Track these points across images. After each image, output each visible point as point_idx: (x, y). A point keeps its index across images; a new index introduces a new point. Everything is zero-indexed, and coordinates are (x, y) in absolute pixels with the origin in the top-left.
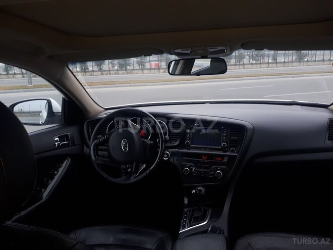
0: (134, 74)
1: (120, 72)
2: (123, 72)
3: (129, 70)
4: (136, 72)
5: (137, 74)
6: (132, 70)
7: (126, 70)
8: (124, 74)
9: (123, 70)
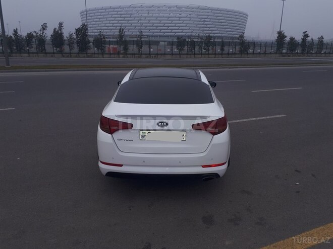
0: (95, 57)
1: (81, 55)
2: (84, 55)
3: (89, 53)
4: (96, 55)
5: (97, 57)
6: (93, 54)
7: (87, 54)
8: (84, 57)
9: (84, 54)
